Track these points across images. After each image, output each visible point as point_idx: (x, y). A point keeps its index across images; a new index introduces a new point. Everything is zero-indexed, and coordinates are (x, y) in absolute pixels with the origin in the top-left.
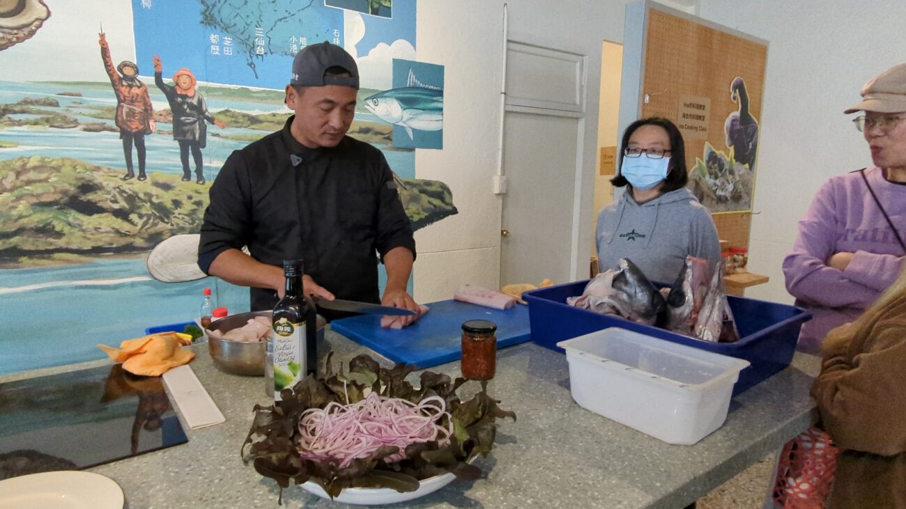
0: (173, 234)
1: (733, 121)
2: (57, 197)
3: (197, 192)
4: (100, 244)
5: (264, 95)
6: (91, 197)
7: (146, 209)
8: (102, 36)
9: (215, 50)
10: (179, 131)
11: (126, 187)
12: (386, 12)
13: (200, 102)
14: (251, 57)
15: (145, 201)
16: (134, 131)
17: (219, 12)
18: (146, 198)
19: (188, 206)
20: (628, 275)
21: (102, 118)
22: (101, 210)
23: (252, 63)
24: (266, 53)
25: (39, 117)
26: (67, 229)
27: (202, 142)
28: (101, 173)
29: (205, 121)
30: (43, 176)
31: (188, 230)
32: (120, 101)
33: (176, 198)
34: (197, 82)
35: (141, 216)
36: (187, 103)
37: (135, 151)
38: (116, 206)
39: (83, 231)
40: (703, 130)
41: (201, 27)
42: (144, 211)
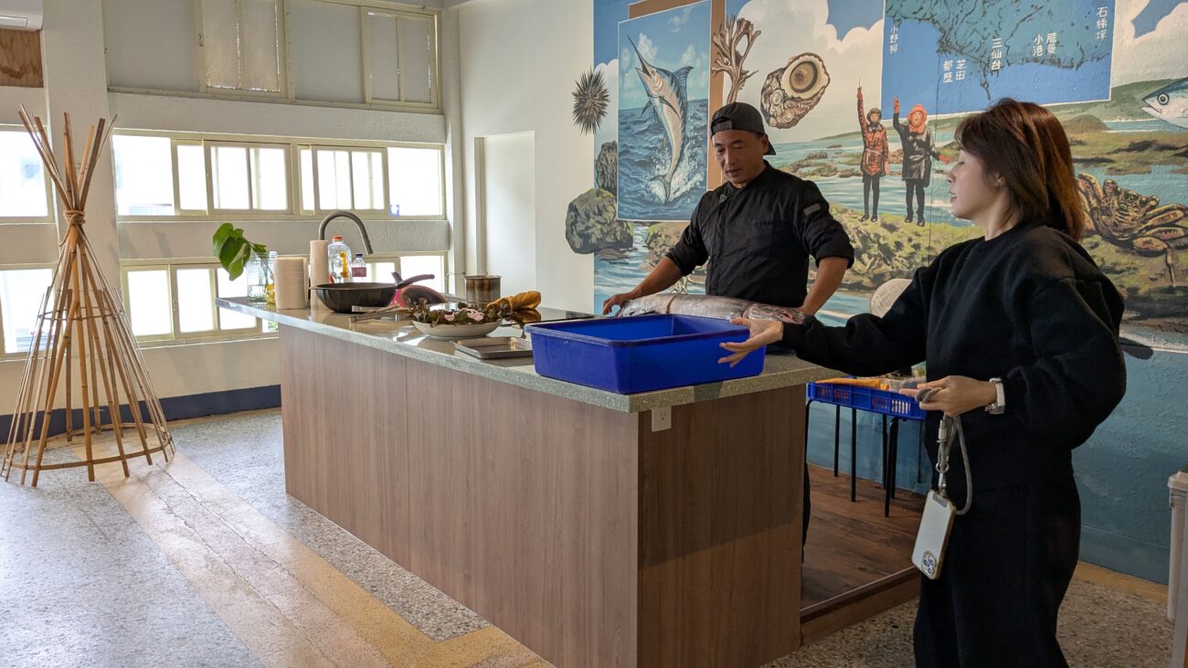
0: (893, 277)
3: (917, 234)
7: (875, 250)
8: (860, 89)
9: (948, 77)
10: (907, 173)
11: (862, 228)
13: (928, 137)
14: (985, 75)
15: (874, 242)
16: (872, 174)
17: (956, 34)
18: (876, 239)
19: (908, 249)
21: (852, 164)
23: (986, 82)
24: (1002, 67)
27: (925, 182)
28: (847, 215)
29: (931, 157)
31: (905, 274)
32: (865, 147)
33: (899, 240)
34: (928, 116)
35: (870, 257)
36: (917, 140)
37: (871, 193)
41: (936, 57)
42: (872, 252)
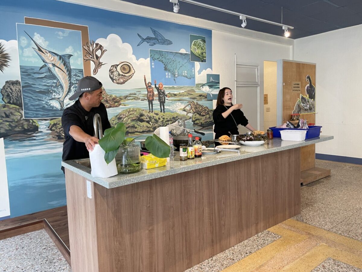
0: (158, 127)
1: (308, 87)
2: (136, 118)
3: (164, 115)
4: (144, 130)
5: (177, 88)
6: (142, 118)
7: (153, 121)
10: (160, 100)
11: (149, 115)
13: (164, 91)
15: (153, 118)
16: (151, 100)
19: (162, 119)
21: (144, 97)
22: (144, 121)
25: (133, 98)
26: (137, 126)
28: (144, 111)
29: (165, 96)
30: (133, 113)
31: (162, 126)
32: (148, 92)
33: (159, 117)
34: (163, 86)
35: (152, 123)
36: (161, 91)
37: (151, 105)
38: (147, 120)
39: (141, 127)
42: (152, 121)
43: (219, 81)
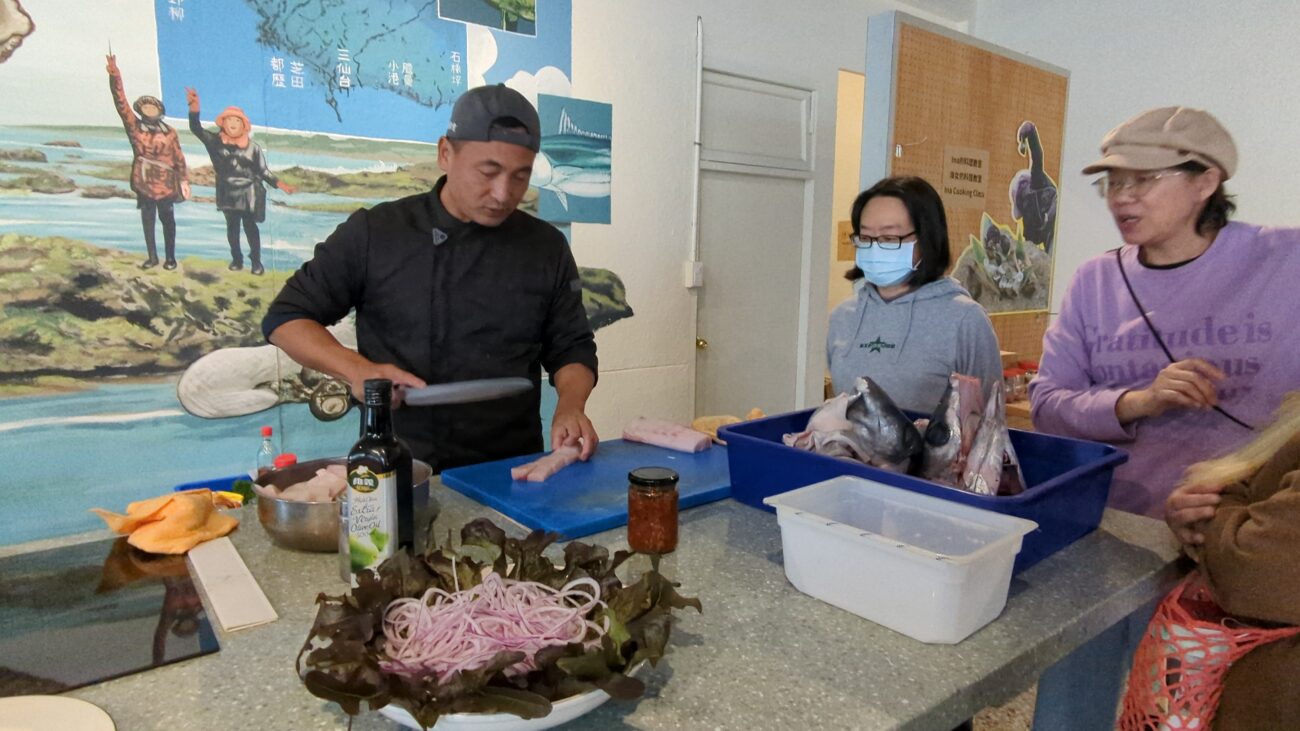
0: (217, 348)
1: (1021, 183)
2: (43, 294)
3: (252, 286)
4: (108, 362)
5: (350, 146)
6: (94, 293)
7: (177, 311)
8: (111, 59)
9: (278, 80)
10: (225, 198)
11: (146, 278)
12: (529, 27)
13: (256, 155)
14: (331, 91)
15: (174, 300)
16: (158, 198)
17: (284, 25)
18: (176, 295)
19: (238, 307)
20: (868, 401)
21: (110, 178)
22: (108, 313)
23: (333, 99)
24: (352, 86)
26: (57, 341)
27: (260, 214)
28: (109, 258)
29: (264, 183)
30: (22, 263)
31: (239, 342)
32: (137, 154)
33: (222, 295)
34: (253, 126)
35: (168, 322)
36: (237, 157)
37: (159, 227)
38: (131, 307)
39: (83, 343)
40: (980, 195)
41: (257, 47)
42: (172, 314)
43: (610, 135)
